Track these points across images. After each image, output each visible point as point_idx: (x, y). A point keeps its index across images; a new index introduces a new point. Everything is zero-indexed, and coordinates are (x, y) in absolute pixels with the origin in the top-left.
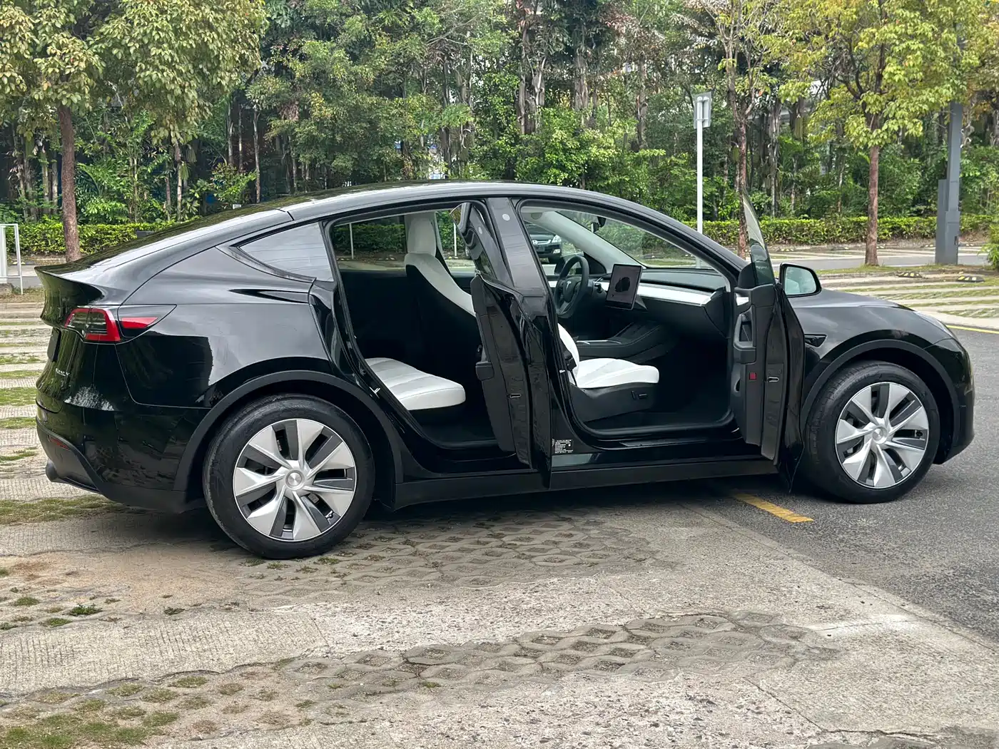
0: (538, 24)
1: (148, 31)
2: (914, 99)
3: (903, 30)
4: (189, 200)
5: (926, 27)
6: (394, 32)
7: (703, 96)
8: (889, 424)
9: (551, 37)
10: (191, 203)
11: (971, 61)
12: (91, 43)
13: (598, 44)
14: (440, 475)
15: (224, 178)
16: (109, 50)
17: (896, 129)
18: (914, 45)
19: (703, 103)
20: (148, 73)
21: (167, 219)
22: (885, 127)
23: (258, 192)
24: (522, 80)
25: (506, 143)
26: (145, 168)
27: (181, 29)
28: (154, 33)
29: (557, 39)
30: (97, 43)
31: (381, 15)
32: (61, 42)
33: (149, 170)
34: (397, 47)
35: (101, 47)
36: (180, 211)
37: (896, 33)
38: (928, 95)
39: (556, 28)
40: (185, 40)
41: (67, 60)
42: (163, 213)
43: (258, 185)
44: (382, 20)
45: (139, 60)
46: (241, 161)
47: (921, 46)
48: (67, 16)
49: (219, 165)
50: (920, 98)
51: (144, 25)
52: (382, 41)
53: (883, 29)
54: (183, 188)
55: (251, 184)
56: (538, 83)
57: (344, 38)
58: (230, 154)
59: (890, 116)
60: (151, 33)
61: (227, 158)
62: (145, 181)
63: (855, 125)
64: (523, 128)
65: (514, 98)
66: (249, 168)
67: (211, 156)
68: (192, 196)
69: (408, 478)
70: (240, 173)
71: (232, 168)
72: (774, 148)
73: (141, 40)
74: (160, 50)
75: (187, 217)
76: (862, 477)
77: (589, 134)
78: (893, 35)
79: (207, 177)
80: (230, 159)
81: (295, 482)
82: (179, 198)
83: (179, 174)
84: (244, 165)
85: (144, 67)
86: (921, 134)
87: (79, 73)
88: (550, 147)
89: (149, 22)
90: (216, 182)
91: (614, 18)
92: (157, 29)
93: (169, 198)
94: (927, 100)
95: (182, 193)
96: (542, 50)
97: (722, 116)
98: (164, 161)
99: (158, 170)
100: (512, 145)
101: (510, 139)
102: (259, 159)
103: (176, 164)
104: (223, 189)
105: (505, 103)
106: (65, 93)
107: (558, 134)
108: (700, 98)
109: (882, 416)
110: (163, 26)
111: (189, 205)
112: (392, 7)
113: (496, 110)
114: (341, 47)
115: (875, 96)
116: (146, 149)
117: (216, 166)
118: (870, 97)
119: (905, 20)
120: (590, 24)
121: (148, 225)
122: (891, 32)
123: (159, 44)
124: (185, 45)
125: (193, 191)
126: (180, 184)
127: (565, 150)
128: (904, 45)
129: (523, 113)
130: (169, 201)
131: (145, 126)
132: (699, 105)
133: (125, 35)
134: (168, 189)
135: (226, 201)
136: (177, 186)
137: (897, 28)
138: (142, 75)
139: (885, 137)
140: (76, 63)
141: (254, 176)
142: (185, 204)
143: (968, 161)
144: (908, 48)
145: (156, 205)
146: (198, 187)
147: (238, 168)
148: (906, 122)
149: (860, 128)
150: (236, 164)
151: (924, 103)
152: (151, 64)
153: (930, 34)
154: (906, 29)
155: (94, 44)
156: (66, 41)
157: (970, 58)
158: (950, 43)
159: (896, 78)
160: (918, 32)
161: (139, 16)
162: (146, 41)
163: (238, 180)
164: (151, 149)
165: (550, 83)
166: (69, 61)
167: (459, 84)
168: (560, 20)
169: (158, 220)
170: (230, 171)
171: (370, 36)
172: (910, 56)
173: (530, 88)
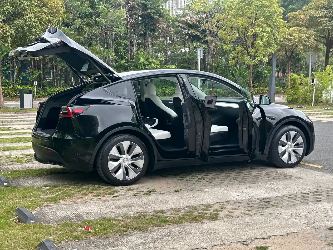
0: (135, 24)
1: (32, 23)
2: (265, 51)
3: (262, 30)
4: (18, 79)
5: (269, 29)
6: (89, 25)
7: (200, 48)
8: (292, 143)
9: (139, 28)
10: (19, 80)
11: (281, 40)
12: (11, 26)
13: (154, 31)
14: (167, 160)
15: (30, 72)
16: (17, 29)
17: (260, 60)
18: (265, 34)
19: (200, 50)
20: (31, 37)
21: (10, 85)
22: (256, 59)
23: (42, 77)
24: (129, 42)
25: (125, 62)
26: (3, 68)
27: (42, 22)
28: (34, 24)
29: (141, 29)
30: (13, 26)
31: (85, 20)
32: (2, 26)
33: (5, 69)
34: (90, 30)
35: (15, 28)
36: (15, 83)
37: (260, 30)
38: (269, 50)
39: (141, 26)
40: (42, 26)
41: (4, 32)
42: (9, 84)
43: (42, 75)
44: (85, 21)
45: (28, 32)
46: (36, 67)
47: (267, 35)
48: (4, 18)
49: (29, 68)
50: (267, 50)
51: (30, 21)
52: (86, 28)
53: (256, 29)
54: (16, 75)
55: (40, 74)
56: (135, 44)
57: (74, 27)
58: (33, 64)
59: (258, 56)
60: (33, 24)
61: (32, 65)
62: (3, 73)
63: (247, 58)
64: (130, 58)
65: (127, 48)
66: (39, 69)
67: (26, 65)
68: (20, 78)
69: (158, 161)
70: (36, 71)
71: (33, 69)
72: (208, 66)
73: (29, 26)
74: (35, 30)
75: (17, 85)
76: (288, 161)
77: (151, 60)
78: (259, 31)
79: (25, 72)
80: (33, 66)
81: (126, 162)
82: (15, 79)
83: (15, 70)
84: (37, 68)
85: (29, 35)
86: (267, 61)
87: (8, 36)
88: (139, 64)
89: (32, 20)
90: (28, 74)
91: (159, 23)
92: (35, 23)
93: (11, 79)
94: (269, 51)
95: (16, 77)
96: (136, 33)
97: (193, 55)
98: (10, 66)
99: (8, 69)
100: (126, 63)
101: (126, 61)
102: (42, 66)
103: (14, 67)
104: (30, 76)
105: (124, 49)
106: (2, 43)
107: (142, 60)
108: (199, 49)
109: (290, 142)
110: (36, 22)
111: (18, 81)
112: (88, 17)
113: (121, 51)
114: (73, 30)
115: (253, 50)
116: (4, 62)
117: (27, 68)
118: (251, 50)
119: (262, 27)
120: (152, 25)
121: (4, 88)
122: (258, 30)
123: (35, 28)
124: (43, 28)
125: (20, 76)
126: (15, 74)
127: (144, 65)
128: (262, 34)
129: (130, 53)
130: (11, 80)
131: (4, 54)
132: (199, 51)
133: (23, 24)
134: (11, 75)
135: (31, 80)
136: (14, 75)
137: (260, 29)
138: (29, 37)
139: (257, 62)
140: (7, 33)
141: (41, 72)
142: (17, 81)
143: (266, 71)
144: (263, 35)
145: (7, 81)
146: (21, 75)
147: (35, 68)
148: (263, 58)
149: (248, 59)
150: (35, 67)
151: (268, 52)
152: (32, 34)
153: (270, 31)
154: (263, 30)
155: (12, 27)
156: (4, 26)
157: (281, 39)
158: (275, 34)
159: (260, 44)
160: (266, 30)
161: (29, 18)
162: (31, 26)
163: (35, 73)
164: (5, 62)
165: (139, 44)
166: (5, 32)
167: (110, 43)
168: (142, 23)
169: (8, 86)
170: (32, 70)
171: (81, 27)
172: (264, 38)
173: (132, 45)
